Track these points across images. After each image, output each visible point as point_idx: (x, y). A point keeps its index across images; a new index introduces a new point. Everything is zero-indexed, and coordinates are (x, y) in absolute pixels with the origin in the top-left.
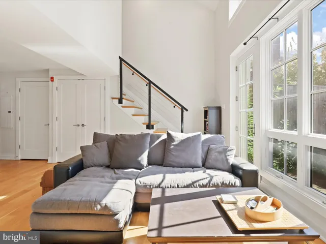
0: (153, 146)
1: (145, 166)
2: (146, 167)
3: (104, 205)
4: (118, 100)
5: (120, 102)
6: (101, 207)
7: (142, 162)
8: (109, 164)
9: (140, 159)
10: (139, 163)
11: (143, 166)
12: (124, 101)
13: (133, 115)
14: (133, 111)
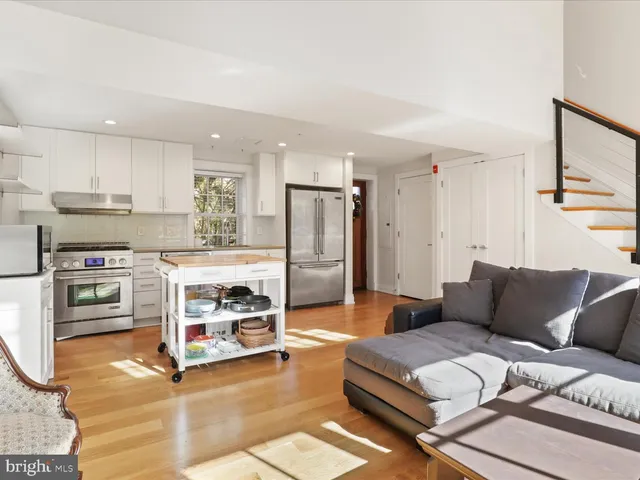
0: (595, 301)
1: (564, 343)
2: (565, 346)
3: (415, 377)
4: (552, 195)
5: (558, 198)
6: (412, 378)
7: (554, 334)
8: (488, 323)
9: (549, 325)
10: (548, 333)
11: (559, 343)
12: (566, 196)
13: (592, 228)
14: (591, 217)
